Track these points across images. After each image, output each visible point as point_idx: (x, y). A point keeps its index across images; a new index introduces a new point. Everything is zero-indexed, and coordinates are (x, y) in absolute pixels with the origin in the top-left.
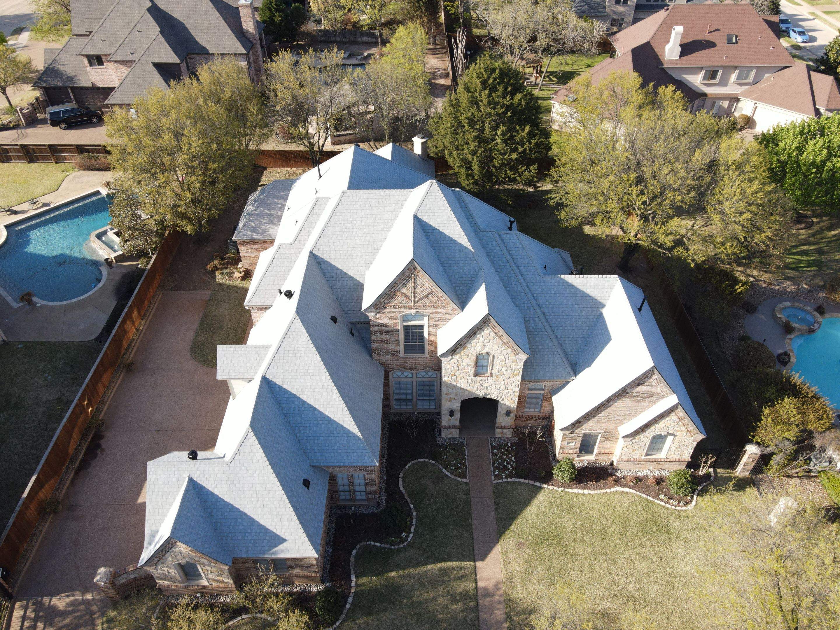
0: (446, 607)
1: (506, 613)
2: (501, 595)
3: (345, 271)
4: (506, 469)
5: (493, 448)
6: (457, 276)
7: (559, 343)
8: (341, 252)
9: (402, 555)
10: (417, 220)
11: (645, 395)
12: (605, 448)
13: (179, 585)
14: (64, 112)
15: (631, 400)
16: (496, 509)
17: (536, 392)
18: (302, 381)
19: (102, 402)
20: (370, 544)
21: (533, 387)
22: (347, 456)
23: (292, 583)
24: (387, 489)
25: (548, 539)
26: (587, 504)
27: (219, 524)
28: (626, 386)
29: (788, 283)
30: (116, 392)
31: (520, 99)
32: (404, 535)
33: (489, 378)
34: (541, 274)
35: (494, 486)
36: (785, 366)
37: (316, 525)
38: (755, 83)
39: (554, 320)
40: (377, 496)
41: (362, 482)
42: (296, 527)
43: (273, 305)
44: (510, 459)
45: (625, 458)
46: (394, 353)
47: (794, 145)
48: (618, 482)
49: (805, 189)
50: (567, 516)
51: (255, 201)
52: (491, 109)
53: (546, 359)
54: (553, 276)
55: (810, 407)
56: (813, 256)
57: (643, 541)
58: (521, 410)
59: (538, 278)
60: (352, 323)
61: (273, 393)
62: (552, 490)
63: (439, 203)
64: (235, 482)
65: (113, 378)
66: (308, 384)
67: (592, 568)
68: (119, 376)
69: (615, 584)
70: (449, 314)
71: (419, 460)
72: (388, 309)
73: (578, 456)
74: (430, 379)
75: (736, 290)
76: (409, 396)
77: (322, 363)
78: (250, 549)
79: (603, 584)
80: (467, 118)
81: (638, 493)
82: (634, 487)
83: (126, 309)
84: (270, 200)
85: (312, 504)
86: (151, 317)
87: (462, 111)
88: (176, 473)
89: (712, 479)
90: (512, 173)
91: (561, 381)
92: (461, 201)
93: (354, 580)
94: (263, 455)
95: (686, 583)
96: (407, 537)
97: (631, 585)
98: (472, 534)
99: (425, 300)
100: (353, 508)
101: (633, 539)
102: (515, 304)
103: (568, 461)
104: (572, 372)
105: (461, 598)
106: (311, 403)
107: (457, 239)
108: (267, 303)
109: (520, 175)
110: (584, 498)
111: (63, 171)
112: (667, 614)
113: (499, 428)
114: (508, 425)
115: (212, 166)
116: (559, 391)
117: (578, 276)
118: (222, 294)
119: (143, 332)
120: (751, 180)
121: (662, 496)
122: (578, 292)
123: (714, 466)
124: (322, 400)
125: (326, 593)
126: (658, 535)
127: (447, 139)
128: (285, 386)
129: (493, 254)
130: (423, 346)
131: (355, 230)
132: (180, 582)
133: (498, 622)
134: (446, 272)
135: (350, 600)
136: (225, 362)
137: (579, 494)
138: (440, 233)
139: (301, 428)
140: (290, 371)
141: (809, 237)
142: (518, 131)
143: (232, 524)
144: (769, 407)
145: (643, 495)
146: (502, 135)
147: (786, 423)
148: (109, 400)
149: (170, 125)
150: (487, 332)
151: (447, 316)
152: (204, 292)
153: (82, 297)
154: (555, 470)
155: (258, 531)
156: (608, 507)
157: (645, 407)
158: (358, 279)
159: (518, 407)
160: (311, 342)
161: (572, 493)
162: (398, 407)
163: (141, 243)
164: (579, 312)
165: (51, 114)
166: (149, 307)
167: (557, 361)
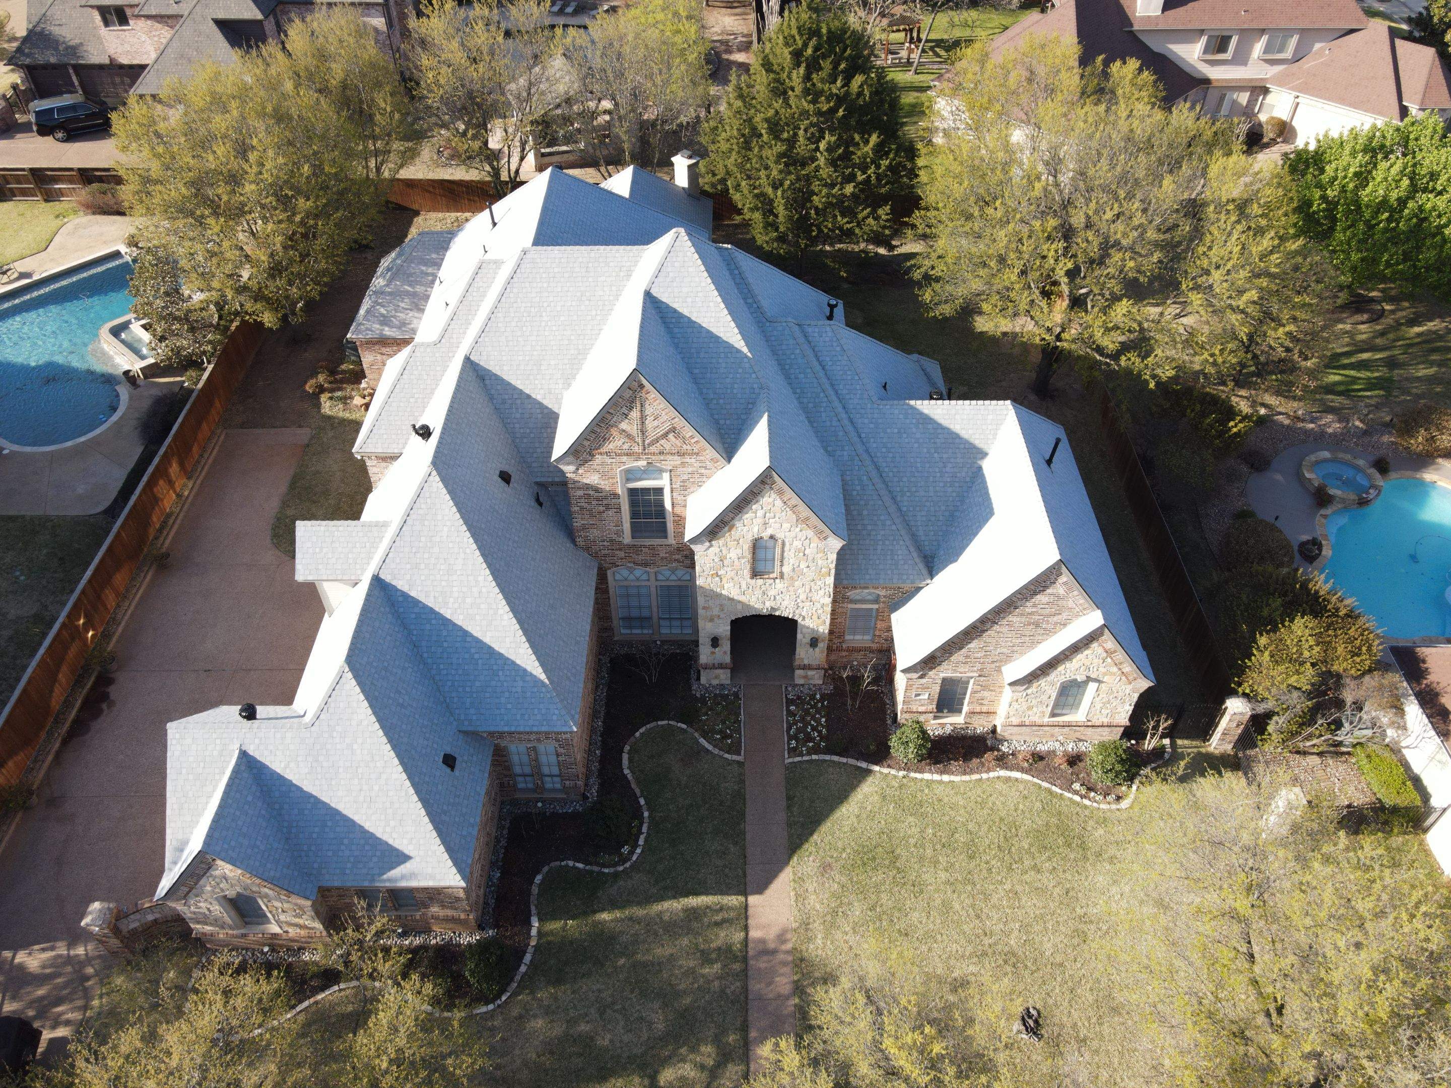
0: (691, 972)
1: (796, 982)
2: (788, 952)
3: (527, 391)
4: (809, 738)
5: (789, 702)
6: (721, 401)
7: (905, 520)
8: (521, 358)
9: (621, 883)
10: (650, 300)
11: (1047, 611)
12: (982, 704)
13: (230, 932)
14: (61, 110)
15: (1023, 619)
16: (789, 807)
17: (864, 606)
18: (444, 583)
19: (114, 621)
20: (567, 866)
21: (858, 597)
22: (523, 715)
23: (427, 931)
24: (601, 773)
25: (874, 858)
26: (946, 800)
27: (294, 830)
28: (1014, 595)
29: (1330, 418)
30: (139, 604)
31: (861, 86)
32: (626, 849)
33: (778, 581)
34: (875, 399)
35: (787, 768)
36: (1311, 563)
37: (464, 833)
38: (1296, 59)
39: (896, 479)
40: (580, 783)
41: (553, 759)
42: (428, 835)
43: (404, 451)
44: (818, 722)
45: (1015, 721)
46: (614, 537)
47: (1352, 170)
48: (1002, 761)
49: (1367, 250)
50: (911, 819)
51: (389, 269)
52: (809, 102)
53: (879, 547)
54: (896, 402)
55: (1339, 632)
56: (1378, 371)
57: (1038, 861)
58: (839, 637)
59: (869, 406)
60: (538, 484)
61: (393, 605)
62: (887, 775)
63: (691, 269)
64: (321, 758)
65: (133, 579)
66: (455, 589)
67: (946, 906)
68: (145, 577)
69: (986, 934)
70: (706, 468)
71: (660, 723)
72: (599, 459)
73: (935, 718)
74: (679, 583)
75: (1230, 429)
76: (645, 613)
77: (478, 553)
78: (348, 871)
79: (964, 933)
80: (767, 120)
81: (1035, 780)
82: (1031, 770)
83: (156, 460)
84: (415, 268)
85: (459, 796)
86: (203, 474)
87: (759, 107)
88: (218, 741)
89: (1167, 756)
90: (845, 220)
91: (907, 586)
92: (733, 267)
93: (537, 924)
94: (370, 711)
95: (1107, 933)
96: (632, 852)
97: (1013, 936)
98: (744, 848)
99: (662, 442)
100: (540, 804)
101: (1021, 859)
102: (826, 451)
103: (915, 726)
104: (925, 571)
105: (719, 956)
106: (459, 623)
107: (721, 335)
108: (393, 449)
109: (859, 225)
110: (941, 788)
111: (57, 217)
112: (1070, 984)
113: (800, 668)
114: (814, 663)
115: (303, 204)
116: (904, 604)
117: (940, 402)
118: (331, 434)
119: (190, 500)
120: (1260, 232)
121: (1076, 786)
122: (939, 431)
123: (1170, 733)
124: (478, 617)
125: (482, 947)
126: (1065, 851)
127: (732, 160)
128: (413, 594)
129: (788, 361)
130: (665, 523)
131: (545, 318)
132: (231, 928)
133: (779, 996)
134: (701, 393)
135: (528, 958)
136: (311, 551)
137: (933, 781)
138: (691, 323)
139: (442, 667)
140: (422, 566)
141: (1374, 337)
142: (858, 144)
143: (316, 830)
144: (1268, 632)
145: (1045, 785)
146: (827, 150)
147: (1296, 661)
148: (126, 618)
149: (227, 129)
150: (769, 500)
151: (703, 471)
152: (299, 431)
153: (82, 439)
154: (894, 742)
155: (362, 842)
156: (982, 804)
157: (1049, 633)
158: (550, 406)
159: (831, 632)
160: (458, 515)
161: (922, 780)
162: (628, 631)
163: (186, 343)
164: (941, 465)
165: (38, 114)
166: (202, 456)
167: (900, 552)
